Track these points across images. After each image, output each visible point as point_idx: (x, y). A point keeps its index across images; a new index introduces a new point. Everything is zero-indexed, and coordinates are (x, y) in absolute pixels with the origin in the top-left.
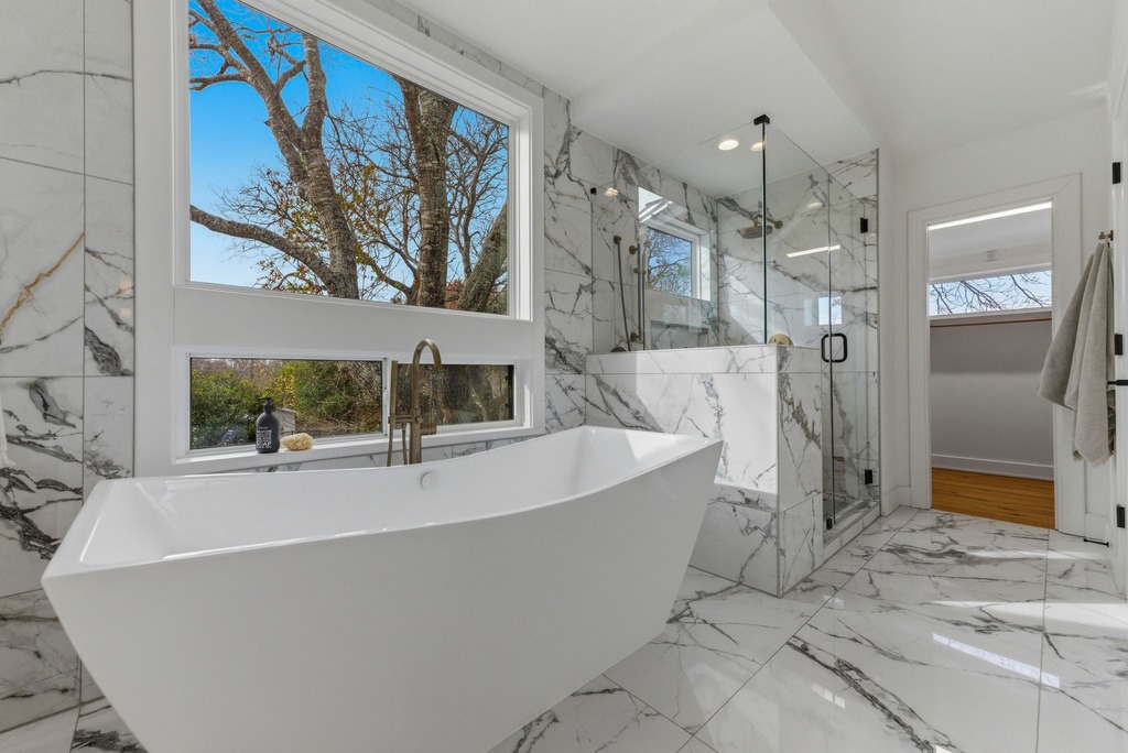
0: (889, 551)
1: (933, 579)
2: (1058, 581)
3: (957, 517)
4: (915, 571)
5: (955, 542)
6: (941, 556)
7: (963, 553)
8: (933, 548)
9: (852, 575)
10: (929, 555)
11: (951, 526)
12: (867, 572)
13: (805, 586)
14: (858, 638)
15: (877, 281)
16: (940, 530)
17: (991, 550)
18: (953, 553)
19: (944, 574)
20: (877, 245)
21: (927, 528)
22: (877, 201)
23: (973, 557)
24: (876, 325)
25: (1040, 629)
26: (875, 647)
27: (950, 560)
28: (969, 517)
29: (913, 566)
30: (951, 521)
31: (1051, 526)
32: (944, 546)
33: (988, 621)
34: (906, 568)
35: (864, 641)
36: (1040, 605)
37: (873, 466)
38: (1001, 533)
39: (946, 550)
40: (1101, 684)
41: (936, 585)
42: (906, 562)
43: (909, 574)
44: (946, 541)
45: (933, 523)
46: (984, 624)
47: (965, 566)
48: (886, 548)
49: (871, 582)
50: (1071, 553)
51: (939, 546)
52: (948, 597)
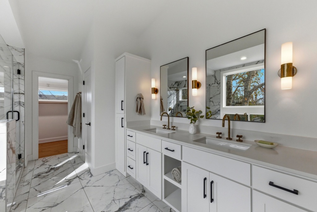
0: (35, 178)
1: (52, 178)
2: (74, 164)
3: (47, 158)
4: (46, 180)
5: (51, 166)
6: (49, 171)
7: (54, 168)
8: (46, 170)
9: (29, 192)
10: (46, 173)
11: (47, 162)
12: (33, 188)
13: (14, 207)
14: (44, 209)
15: (24, 92)
16: (45, 164)
17: (59, 163)
18: (52, 169)
19: (53, 176)
20: (24, 80)
21: (41, 165)
22: (24, 65)
23: (57, 167)
24: (24, 106)
25: (77, 177)
26: (50, 207)
27: (52, 171)
28: (50, 157)
29: (45, 178)
30: (46, 160)
31: (67, 152)
32: (49, 168)
33: (68, 181)
34: (44, 180)
35: (46, 208)
36: (74, 172)
37: (21, 152)
38: (59, 158)
39: (50, 169)
40: (90, 181)
41: (53, 180)
42: (42, 178)
43: (45, 181)
44: (48, 166)
45: (42, 163)
46: (68, 183)
47: (57, 171)
48: (33, 177)
49: (36, 190)
50: (73, 157)
51: (47, 169)
52: (58, 181)
